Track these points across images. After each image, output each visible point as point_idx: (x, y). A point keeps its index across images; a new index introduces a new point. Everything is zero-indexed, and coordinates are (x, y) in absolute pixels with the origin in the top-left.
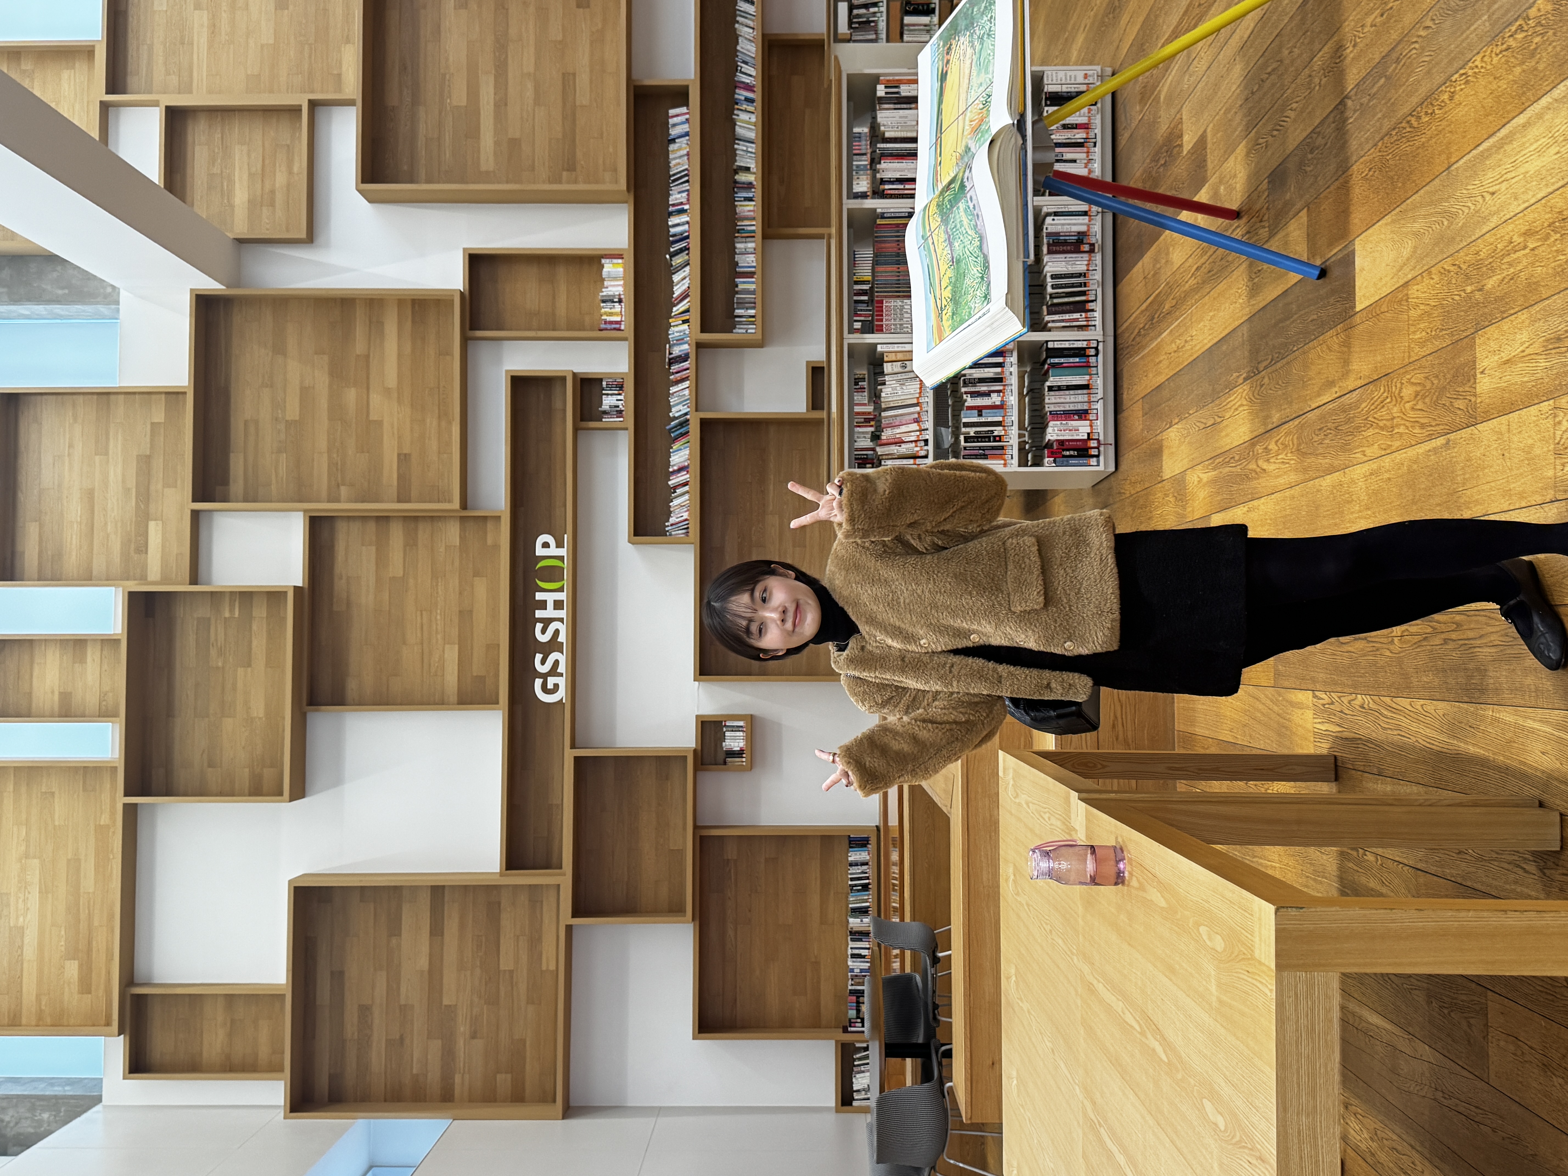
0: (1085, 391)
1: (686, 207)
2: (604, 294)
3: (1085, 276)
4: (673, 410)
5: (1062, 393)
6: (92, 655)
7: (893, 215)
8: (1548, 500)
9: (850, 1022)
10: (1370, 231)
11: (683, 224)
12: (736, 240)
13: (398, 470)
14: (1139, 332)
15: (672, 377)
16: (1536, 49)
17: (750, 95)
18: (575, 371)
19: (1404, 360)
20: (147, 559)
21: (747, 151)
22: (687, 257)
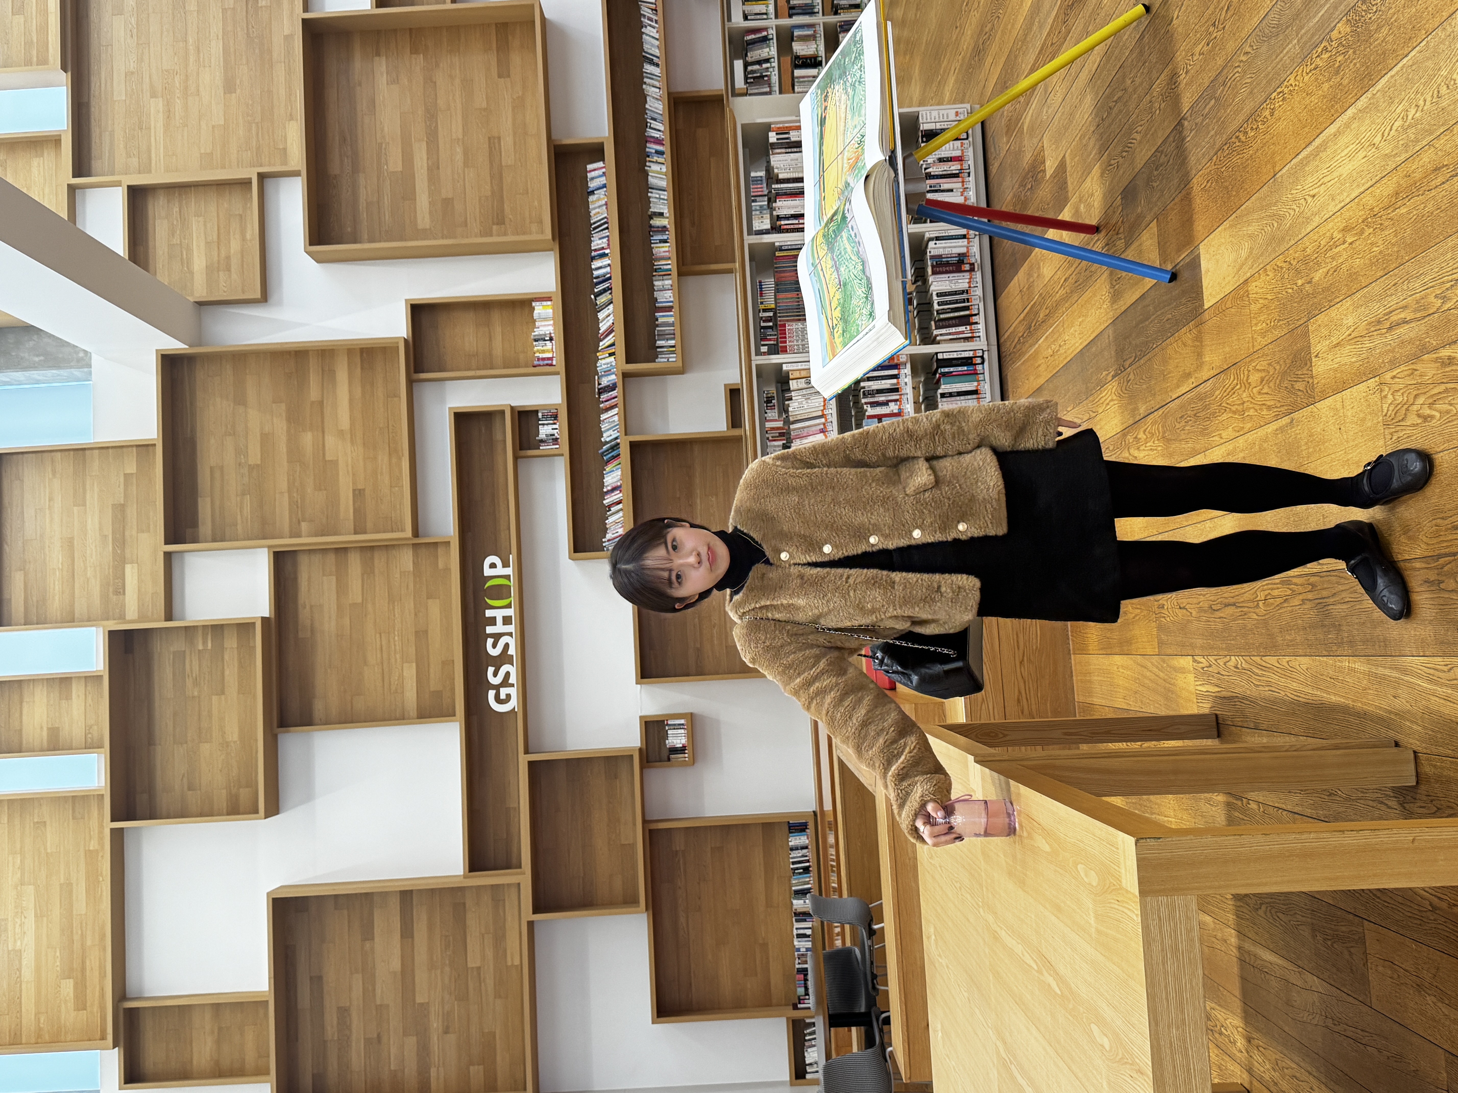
0: (975, 396)
1: (607, 251)
2: (536, 333)
3: (967, 293)
4: (605, 435)
5: (953, 399)
6: (77, 690)
7: (785, 248)
9: (799, 999)
10: (1211, 236)
11: (605, 267)
12: (654, 278)
13: (354, 504)
14: (1019, 340)
15: (601, 406)
16: (1339, 66)
17: (660, 148)
18: (512, 405)
19: (1249, 349)
20: (124, 599)
21: (660, 199)
22: (610, 296)
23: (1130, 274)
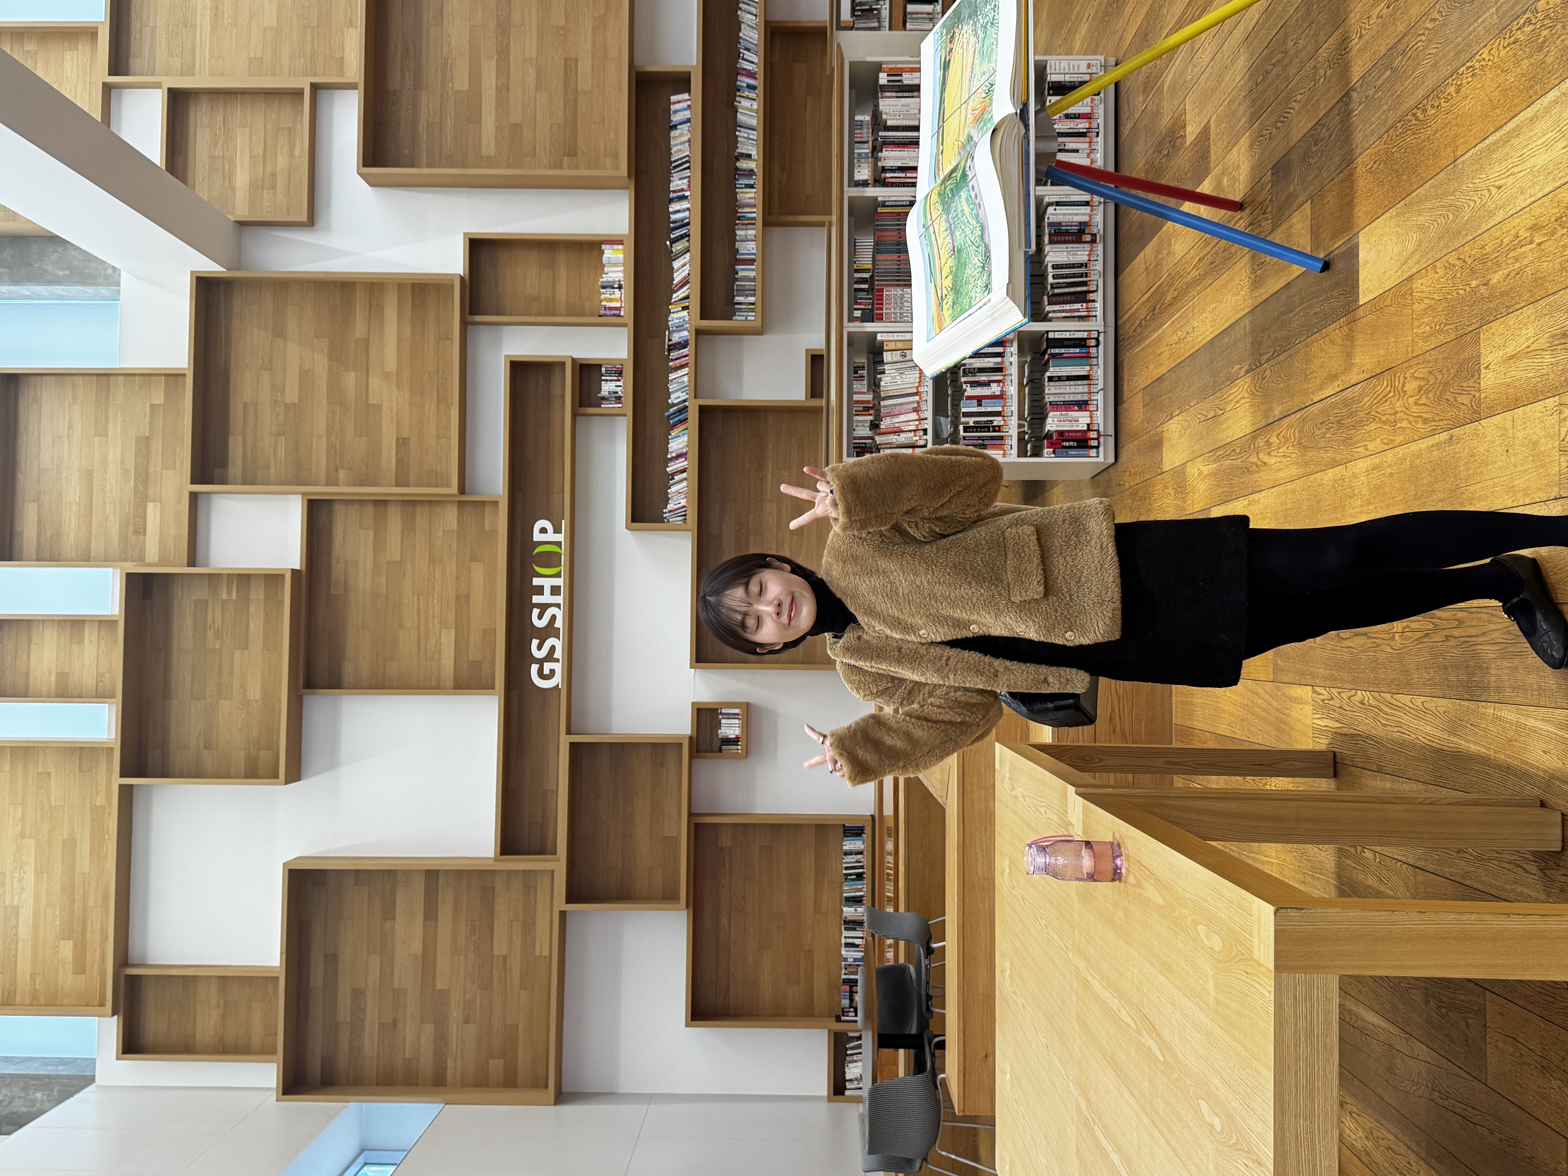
0: (1086, 382)
1: (687, 194)
2: (604, 280)
3: (1086, 267)
4: (672, 396)
5: (1062, 383)
6: (90, 635)
7: (894, 203)
8: (1552, 497)
9: (843, 1012)
10: (1374, 224)
11: (684, 211)
12: (737, 227)
13: (397, 454)
14: (1140, 323)
15: (671, 364)
16: (1544, 42)
17: (752, 82)
18: (574, 357)
19: (1407, 353)
20: (145, 539)
21: (749, 138)
22: (687, 244)
23: (1276, 259)
